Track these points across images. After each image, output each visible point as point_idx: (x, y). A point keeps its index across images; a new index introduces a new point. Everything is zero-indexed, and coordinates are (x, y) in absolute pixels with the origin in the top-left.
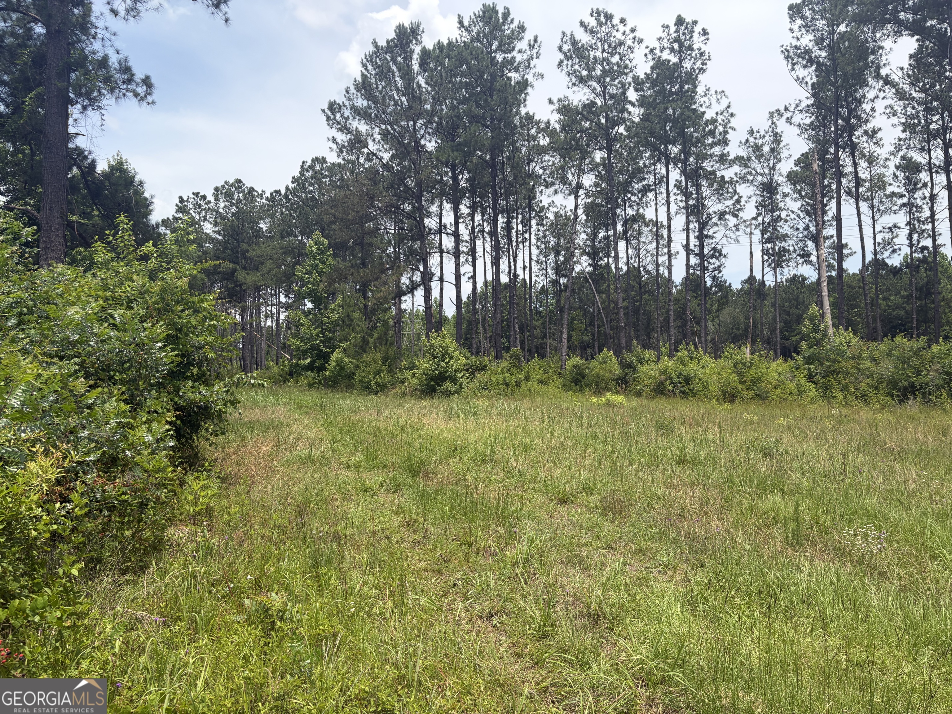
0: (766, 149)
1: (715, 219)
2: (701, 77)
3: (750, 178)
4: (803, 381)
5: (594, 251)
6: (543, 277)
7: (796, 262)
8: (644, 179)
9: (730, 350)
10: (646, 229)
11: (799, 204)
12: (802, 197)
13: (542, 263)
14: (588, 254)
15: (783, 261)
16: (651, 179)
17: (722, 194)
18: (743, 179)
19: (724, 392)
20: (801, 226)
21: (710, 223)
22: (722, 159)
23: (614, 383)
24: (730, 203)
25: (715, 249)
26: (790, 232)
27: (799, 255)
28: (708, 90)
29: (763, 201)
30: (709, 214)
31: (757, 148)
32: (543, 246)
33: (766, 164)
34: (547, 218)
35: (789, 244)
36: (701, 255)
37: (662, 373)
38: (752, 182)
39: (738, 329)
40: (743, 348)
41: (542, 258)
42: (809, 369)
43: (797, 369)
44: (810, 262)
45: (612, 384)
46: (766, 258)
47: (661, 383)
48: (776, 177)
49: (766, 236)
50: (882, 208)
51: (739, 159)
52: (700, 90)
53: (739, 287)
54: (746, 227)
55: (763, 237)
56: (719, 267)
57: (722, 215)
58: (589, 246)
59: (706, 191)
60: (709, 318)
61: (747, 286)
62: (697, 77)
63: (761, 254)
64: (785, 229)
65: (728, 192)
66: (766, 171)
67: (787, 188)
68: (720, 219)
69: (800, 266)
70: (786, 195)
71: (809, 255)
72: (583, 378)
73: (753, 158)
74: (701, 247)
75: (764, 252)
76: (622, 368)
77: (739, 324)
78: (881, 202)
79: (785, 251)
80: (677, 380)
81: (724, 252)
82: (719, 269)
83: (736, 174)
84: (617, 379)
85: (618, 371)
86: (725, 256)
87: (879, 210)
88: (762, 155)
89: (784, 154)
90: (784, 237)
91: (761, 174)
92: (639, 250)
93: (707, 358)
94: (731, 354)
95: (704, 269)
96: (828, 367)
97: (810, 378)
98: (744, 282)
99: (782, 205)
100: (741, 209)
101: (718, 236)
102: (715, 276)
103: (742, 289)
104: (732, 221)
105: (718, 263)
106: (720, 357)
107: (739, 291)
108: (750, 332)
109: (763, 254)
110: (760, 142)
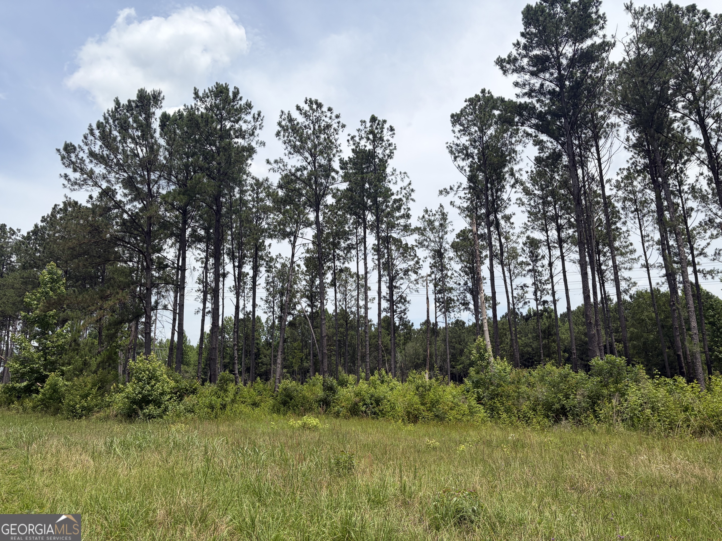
0: (437, 224)
1: (401, 275)
2: (389, 161)
3: (426, 243)
4: (474, 403)
5: (311, 295)
6: (271, 314)
7: (459, 308)
8: (349, 239)
9: (412, 375)
10: (351, 279)
11: (460, 266)
12: (462, 261)
13: (270, 302)
14: (307, 297)
15: (450, 307)
16: (353, 240)
17: (406, 257)
18: (421, 244)
19: (409, 413)
20: (462, 283)
21: (398, 277)
22: (406, 228)
23: (317, 404)
24: (412, 263)
25: (401, 297)
26: (454, 286)
27: (461, 303)
28: (395, 170)
29: (435, 263)
30: (397, 271)
31: (431, 223)
32: (272, 289)
33: (437, 235)
34: (276, 267)
35: (454, 295)
36: (391, 300)
37: (357, 395)
38: (427, 247)
39: (419, 359)
40: (423, 373)
41: (270, 298)
42: (478, 392)
43: (468, 392)
44: (469, 309)
45: (315, 405)
46: (438, 304)
47: (356, 404)
48: (444, 245)
49: (437, 289)
50: (516, 272)
51: (417, 229)
52: (389, 170)
53: (419, 327)
54: (423, 281)
55: (435, 290)
56: (405, 310)
57: (406, 272)
58: (308, 290)
59: (395, 254)
60: (398, 350)
61: (424, 327)
62: (386, 161)
63: (434, 301)
64: (450, 284)
65: (410, 256)
66: (437, 239)
67: (451, 253)
68: (404, 275)
69: (462, 311)
70: (451, 259)
71: (468, 304)
72: (291, 400)
73: (428, 229)
74: (391, 295)
75: (437, 300)
76: (324, 390)
77: (419, 356)
78: (515, 267)
79: (450, 300)
80: (368, 401)
81: (408, 299)
82: (404, 312)
83: (416, 240)
84: (320, 401)
85: (321, 394)
86: (409, 302)
87: (514, 273)
88: (434, 228)
89: (449, 228)
90: (451, 290)
91: (433, 241)
92: (346, 295)
93: (395, 382)
94: (414, 378)
95: (393, 311)
96: (493, 391)
97: (479, 400)
98: (422, 324)
99: (448, 266)
100: (419, 268)
101: (404, 287)
102: (401, 317)
103: (421, 329)
104: (413, 277)
105: (403, 308)
106: (406, 381)
107: (419, 331)
108: (428, 362)
109: (436, 301)
110: (432, 218)
